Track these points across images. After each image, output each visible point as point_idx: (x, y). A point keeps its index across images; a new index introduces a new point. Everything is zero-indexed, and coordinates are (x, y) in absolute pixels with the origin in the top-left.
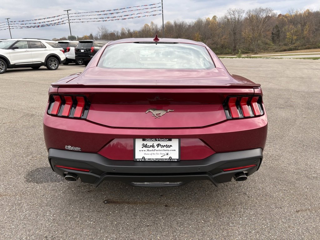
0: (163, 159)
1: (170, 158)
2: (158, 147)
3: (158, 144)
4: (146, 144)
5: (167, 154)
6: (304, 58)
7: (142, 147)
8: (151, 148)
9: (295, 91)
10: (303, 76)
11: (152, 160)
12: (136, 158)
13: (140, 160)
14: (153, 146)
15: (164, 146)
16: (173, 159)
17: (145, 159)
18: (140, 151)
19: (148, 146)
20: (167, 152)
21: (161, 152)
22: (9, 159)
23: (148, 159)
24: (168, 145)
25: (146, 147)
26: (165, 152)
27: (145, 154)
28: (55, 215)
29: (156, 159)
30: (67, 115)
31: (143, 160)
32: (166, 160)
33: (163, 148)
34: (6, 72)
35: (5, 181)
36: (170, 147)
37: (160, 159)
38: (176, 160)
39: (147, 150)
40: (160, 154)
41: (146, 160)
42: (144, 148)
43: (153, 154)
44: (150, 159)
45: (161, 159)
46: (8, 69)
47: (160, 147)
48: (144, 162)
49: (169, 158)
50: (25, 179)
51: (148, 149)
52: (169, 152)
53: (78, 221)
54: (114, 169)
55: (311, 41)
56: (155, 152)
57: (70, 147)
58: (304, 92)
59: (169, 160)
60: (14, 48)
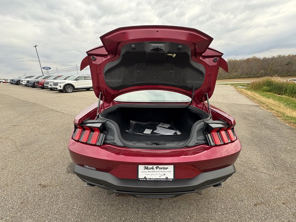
0: (161, 179)
1: (167, 178)
2: (157, 169)
3: (157, 167)
4: (147, 167)
5: (164, 175)
6: (221, 84)
7: (144, 169)
8: (151, 170)
9: (222, 103)
10: (223, 94)
11: (152, 180)
12: (139, 177)
13: (143, 180)
14: (153, 168)
15: (162, 168)
16: (169, 179)
17: (146, 179)
18: (142, 172)
19: (149, 169)
20: (164, 173)
21: (159, 173)
22: (61, 152)
23: (149, 179)
24: (165, 167)
25: (147, 169)
26: (163, 173)
27: (146, 174)
28: (80, 209)
29: (155, 179)
30: (85, 142)
31: (145, 180)
32: (163, 180)
33: (161, 170)
34: (73, 92)
35: (53, 171)
36: (166, 169)
37: (158, 179)
38: (171, 180)
39: (148, 172)
40: (158, 174)
41: (148, 179)
42: (146, 170)
43: (153, 174)
44: (150, 179)
45: (160, 179)
46: (74, 90)
47: (158, 169)
48: (145, 181)
49: (165, 178)
50: (67, 170)
51: (149, 170)
52: (166, 173)
53: (96, 216)
54: (122, 188)
55: (223, 75)
56: (155, 173)
57: (88, 166)
58: (227, 104)
59: (166, 180)
60: (77, 80)
